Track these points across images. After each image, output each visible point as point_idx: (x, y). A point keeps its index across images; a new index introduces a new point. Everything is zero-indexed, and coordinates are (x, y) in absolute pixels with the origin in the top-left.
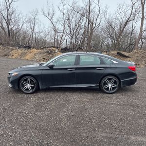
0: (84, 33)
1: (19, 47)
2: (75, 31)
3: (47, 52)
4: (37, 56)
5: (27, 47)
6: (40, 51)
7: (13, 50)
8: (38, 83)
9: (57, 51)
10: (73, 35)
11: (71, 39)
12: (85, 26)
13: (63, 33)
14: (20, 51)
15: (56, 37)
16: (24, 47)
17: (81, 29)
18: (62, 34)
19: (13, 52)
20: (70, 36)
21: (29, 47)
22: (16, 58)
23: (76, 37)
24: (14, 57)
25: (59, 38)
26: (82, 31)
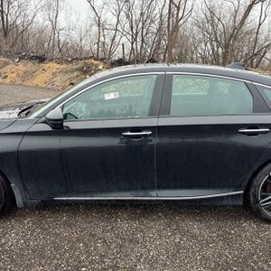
0: (159, 30)
1: (20, 59)
2: (140, 25)
3: (81, 69)
4: (58, 78)
5: (37, 57)
6: (64, 66)
7: (6, 64)
8: (9, 184)
9: (101, 67)
10: (136, 35)
11: (132, 44)
12: (161, 16)
13: (116, 30)
14: (22, 67)
15: (102, 39)
16: (31, 58)
17: (152, 21)
18: (114, 32)
19: (7, 68)
20: (130, 37)
21: (42, 59)
22: (13, 83)
23: (143, 39)
24: (8, 80)
25: (108, 41)
26: (154, 27)
